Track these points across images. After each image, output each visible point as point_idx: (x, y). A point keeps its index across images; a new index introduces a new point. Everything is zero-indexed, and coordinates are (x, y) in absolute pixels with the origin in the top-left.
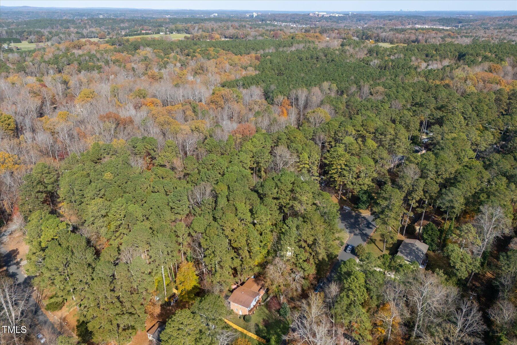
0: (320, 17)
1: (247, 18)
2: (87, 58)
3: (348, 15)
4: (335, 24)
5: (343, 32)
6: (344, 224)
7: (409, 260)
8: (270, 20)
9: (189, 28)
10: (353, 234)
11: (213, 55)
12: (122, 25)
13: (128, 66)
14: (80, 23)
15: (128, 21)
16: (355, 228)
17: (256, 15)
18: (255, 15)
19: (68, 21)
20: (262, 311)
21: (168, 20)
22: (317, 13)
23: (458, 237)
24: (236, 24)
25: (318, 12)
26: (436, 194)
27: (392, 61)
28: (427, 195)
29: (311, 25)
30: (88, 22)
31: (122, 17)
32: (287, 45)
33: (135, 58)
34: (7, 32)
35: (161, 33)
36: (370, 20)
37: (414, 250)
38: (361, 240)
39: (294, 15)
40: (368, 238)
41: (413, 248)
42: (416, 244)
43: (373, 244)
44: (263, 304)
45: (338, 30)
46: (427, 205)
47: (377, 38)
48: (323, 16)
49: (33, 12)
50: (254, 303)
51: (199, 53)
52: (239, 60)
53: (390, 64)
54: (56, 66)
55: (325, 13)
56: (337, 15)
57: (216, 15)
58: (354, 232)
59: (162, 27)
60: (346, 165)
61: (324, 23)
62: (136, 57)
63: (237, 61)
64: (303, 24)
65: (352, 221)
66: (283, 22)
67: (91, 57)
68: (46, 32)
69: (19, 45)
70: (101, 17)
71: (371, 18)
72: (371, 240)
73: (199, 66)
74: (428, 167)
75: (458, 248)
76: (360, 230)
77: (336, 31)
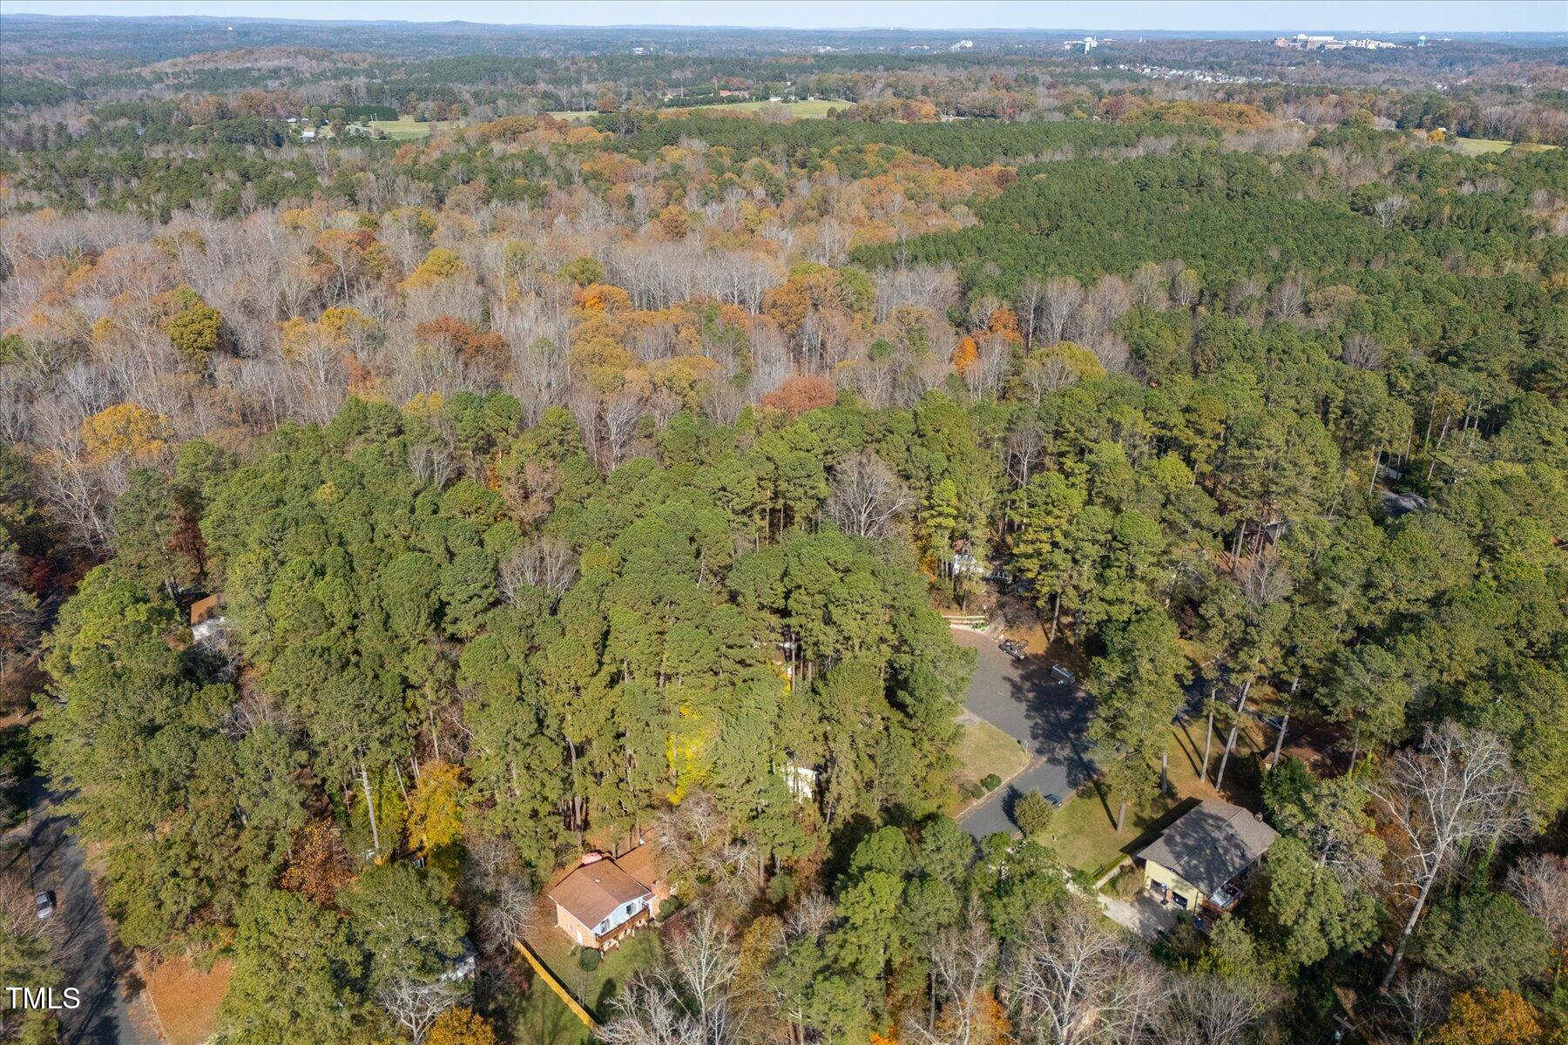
0: (1312, 51)
1: (1062, 54)
2: (519, 165)
3: (1414, 44)
4: (1352, 73)
5: (1355, 100)
6: (1031, 723)
7: (1179, 869)
8: (1130, 62)
9: (856, 83)
10: (1044, 759)
11: (872, 165)
12: (676, 75)
13: (618, 191)
14: (567, 69)
15: (697, 62)
16: (1060, 740)
17: (1095, 44)
18: (1090, 43)
19: (538, 63)
20: (645, 945)
21: (810, 61)
22: (1302, 37)
23: (1301, 817)
24: (1009, 73)
25: (1309, 34)
26: (1320, 660)
27: (1459, 201)
28: (1292, 661)
29: (1267, 76)
30: (590, 67)
31: (695, 53)
32: (1121, 140)
33: (644, 169)
34: (369, 91)
35: (773, 99)
36: (1489, 62)
37: (1215, 840)
38: (1065, 781)
39: (1220, 42)
40: (1090, 777)
41: (1216, 834)
42: (1235, 821)
43: (1097, 800)
44: (658, 924)
45: (1340, 93)
46: (1294, 696)
47: (1470, 123)
48: (1322, 47)
49: (468, 38)
50: (618, 916)
51: (834, 159)
52: (942, 182)
53: (1447, 210)
54: (431, 185)
55: (1330, 39)
56: (1372, 46)
57: (969, 44)
58: (1052, 751)
59: (785, 79)
60: (1066, 535)
61: (1317, 71)
62: (651, 168)
63: (932, 186)
64: (1241, 73)
65: (1066, 715)
66: (1171, 67)
67: (533, 161)
68: (465, 92)
69: (389, 128)
70: (639, 51)
71: (1494, 56)
72: (1098, 785)
73: (818, 196)
74: (1338, 569)
75: (1305, 858)
76: (1075, 749)
77: (1333, 98)
